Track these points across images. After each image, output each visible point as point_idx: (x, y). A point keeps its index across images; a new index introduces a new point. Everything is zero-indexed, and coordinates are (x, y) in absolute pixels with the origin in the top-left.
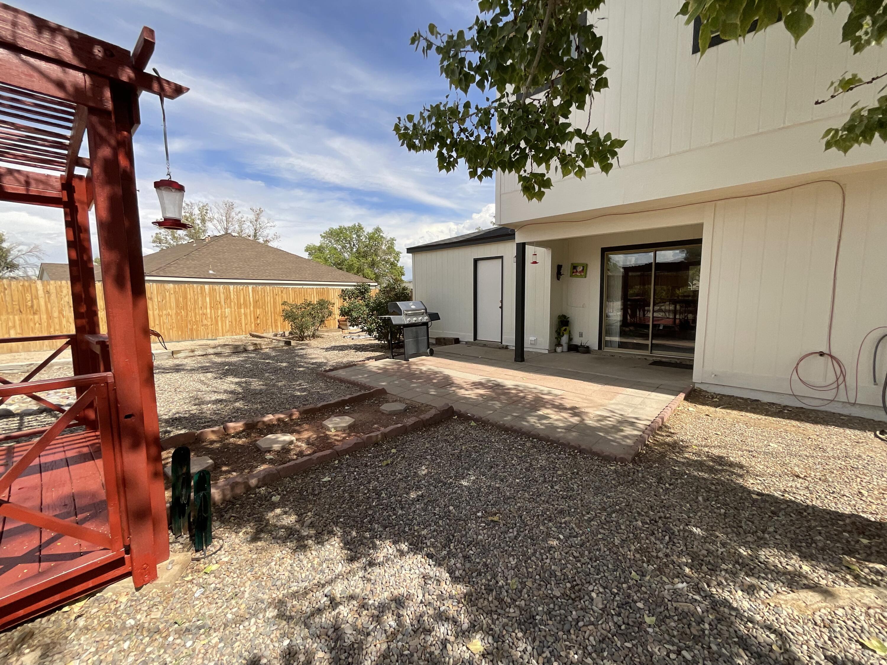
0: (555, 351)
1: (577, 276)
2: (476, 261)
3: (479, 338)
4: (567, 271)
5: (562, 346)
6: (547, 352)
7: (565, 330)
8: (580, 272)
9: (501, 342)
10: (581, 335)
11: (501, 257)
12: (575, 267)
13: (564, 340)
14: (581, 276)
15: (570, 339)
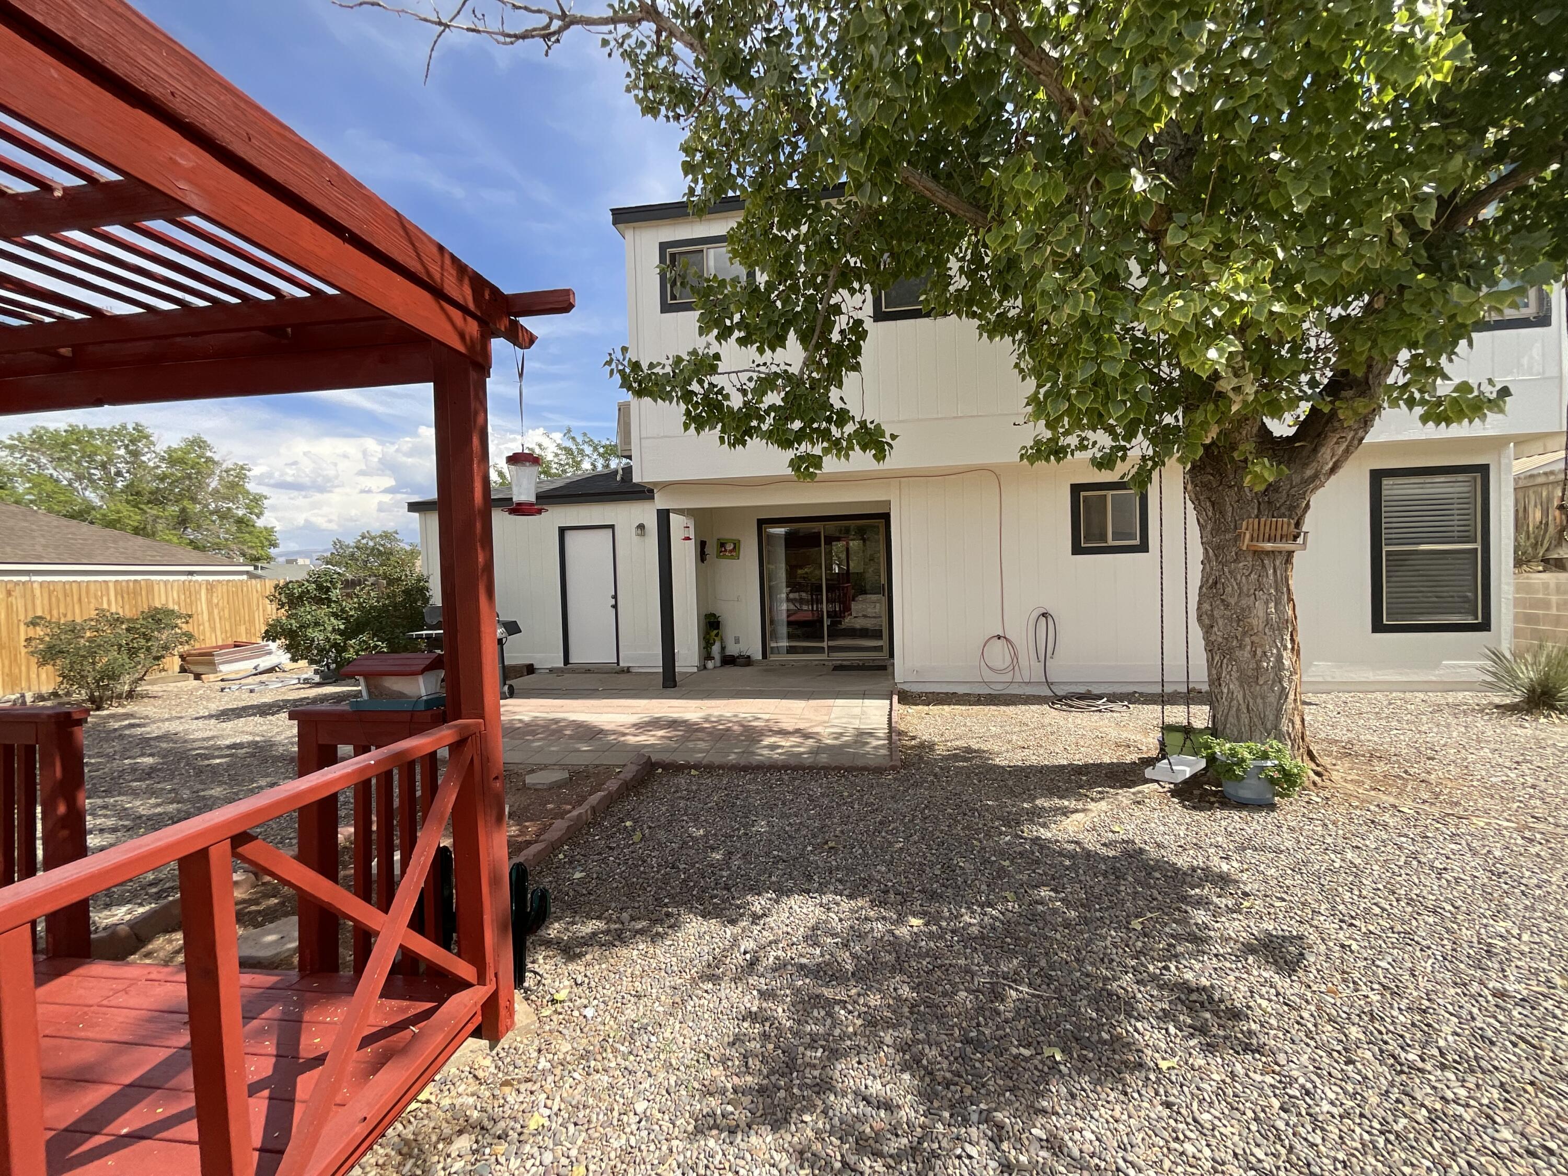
0: (705, 668)
1: (724, 557)
2: (562, 531)
3: (573, 660)
4: (711, 550)
5: (713, 658)
6: (695, 670)
7: (717, 635)
8: (731, 551)
9: (618, 663)
10: (737, 641)
11: (612, 527)
12: (722, 545)
13: (716, 649)
14: (732, 557)
15: (723, 648)
